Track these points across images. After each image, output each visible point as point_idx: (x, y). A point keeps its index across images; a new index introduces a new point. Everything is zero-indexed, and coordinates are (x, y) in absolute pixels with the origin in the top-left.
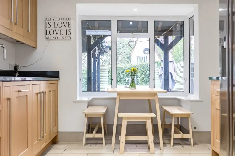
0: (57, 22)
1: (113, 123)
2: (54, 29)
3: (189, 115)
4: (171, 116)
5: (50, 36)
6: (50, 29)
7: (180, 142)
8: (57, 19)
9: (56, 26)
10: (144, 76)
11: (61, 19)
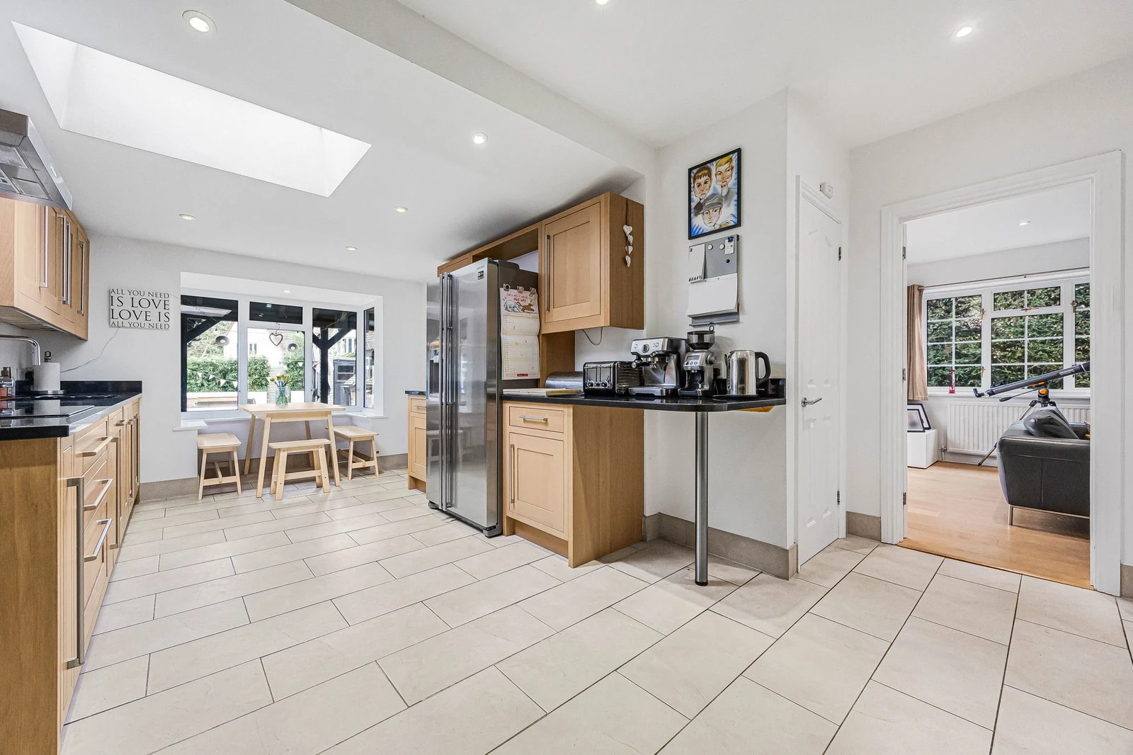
0: (139, 297)
1: (261, 456)
2: (131, 309)
3: (373, 437)
4: (349, 439)
5: (120, 319)
6: (121, 308)
7: (358, 473)
8: (139, 293)
9: (136, 304)
10: (257, 377)
11: (147, 294)
